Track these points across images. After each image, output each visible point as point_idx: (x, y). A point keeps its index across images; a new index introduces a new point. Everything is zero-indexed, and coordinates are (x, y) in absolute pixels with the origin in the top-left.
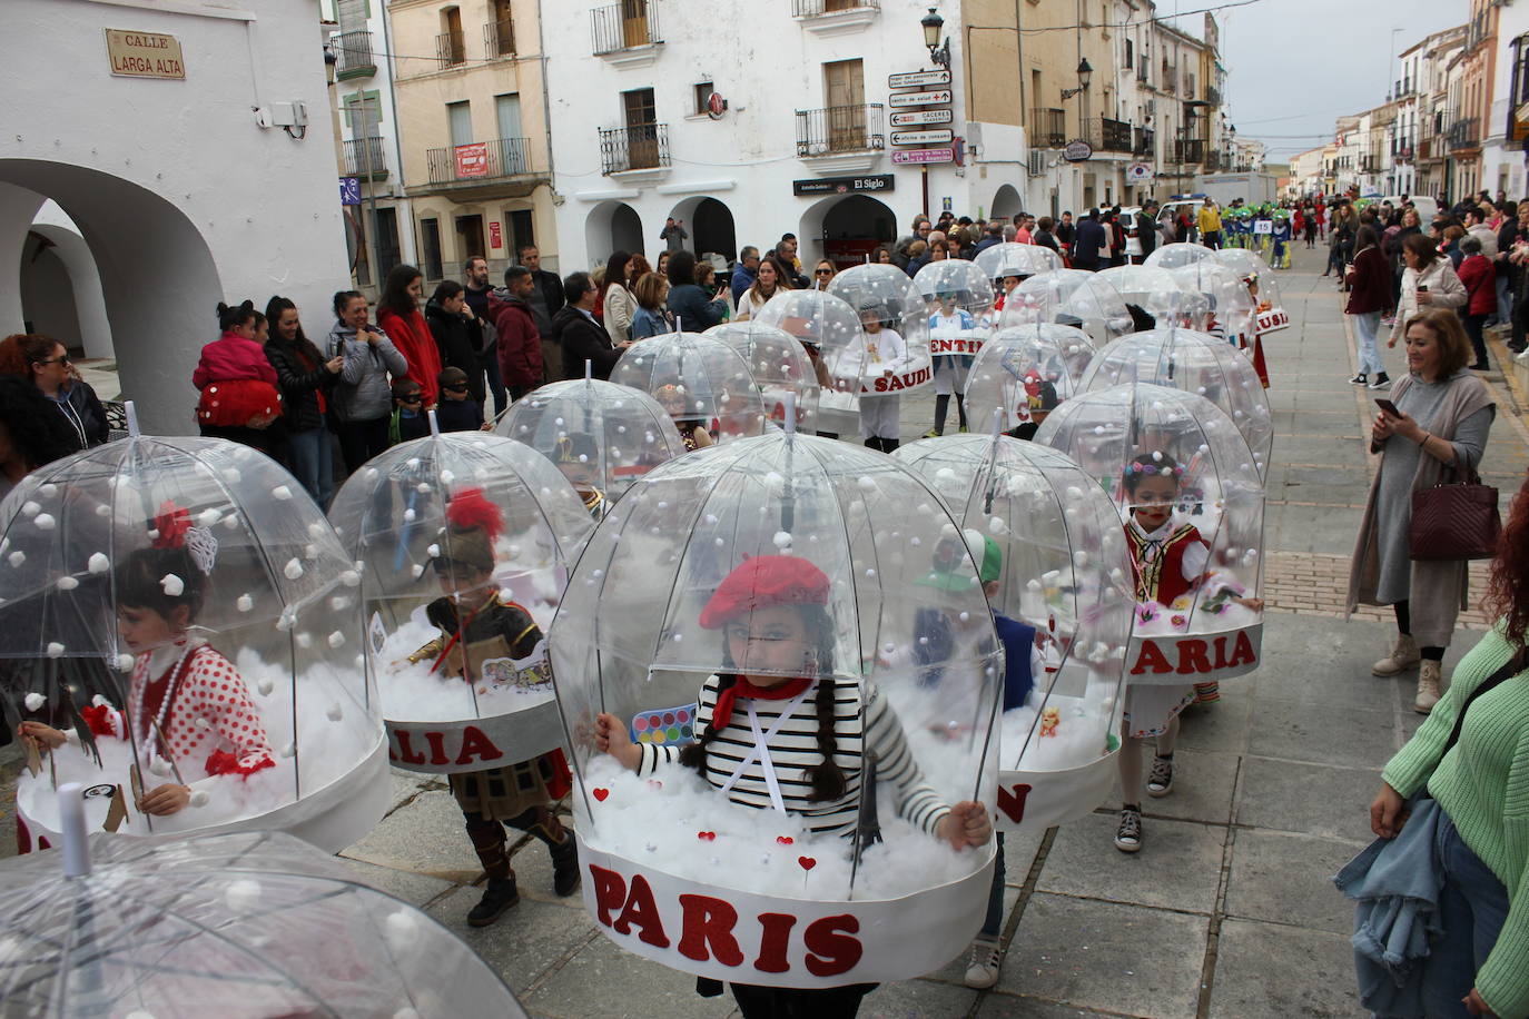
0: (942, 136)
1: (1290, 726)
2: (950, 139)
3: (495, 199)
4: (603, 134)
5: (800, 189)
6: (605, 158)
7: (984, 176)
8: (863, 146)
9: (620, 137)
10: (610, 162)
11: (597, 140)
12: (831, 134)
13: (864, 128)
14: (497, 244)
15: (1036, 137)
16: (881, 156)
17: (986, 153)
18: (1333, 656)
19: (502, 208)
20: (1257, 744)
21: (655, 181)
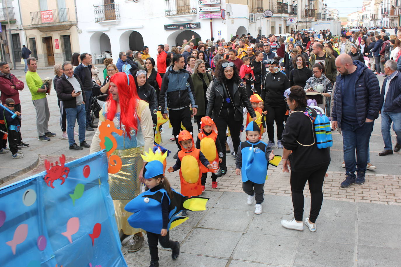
0: (217, 9)
1: (312, 252)
2: (220, 10)
3: (56, 31)
4: (95, 7)
5: (167, 28)
6: (96, 16)
7: (233, 23)
8: (189, 12)
9: (101, 8)
10: (98, 18)
11: (93, 10)
12: (177, 8)
13: (190, 6)
14: (58, 47)
15: (253, 9)
16: (196, 16)
17: (234, 14)
18: (334, 218)
19: (59, 34)
20: (297, 261)
21: (114, 25)
